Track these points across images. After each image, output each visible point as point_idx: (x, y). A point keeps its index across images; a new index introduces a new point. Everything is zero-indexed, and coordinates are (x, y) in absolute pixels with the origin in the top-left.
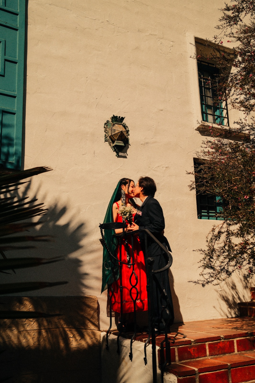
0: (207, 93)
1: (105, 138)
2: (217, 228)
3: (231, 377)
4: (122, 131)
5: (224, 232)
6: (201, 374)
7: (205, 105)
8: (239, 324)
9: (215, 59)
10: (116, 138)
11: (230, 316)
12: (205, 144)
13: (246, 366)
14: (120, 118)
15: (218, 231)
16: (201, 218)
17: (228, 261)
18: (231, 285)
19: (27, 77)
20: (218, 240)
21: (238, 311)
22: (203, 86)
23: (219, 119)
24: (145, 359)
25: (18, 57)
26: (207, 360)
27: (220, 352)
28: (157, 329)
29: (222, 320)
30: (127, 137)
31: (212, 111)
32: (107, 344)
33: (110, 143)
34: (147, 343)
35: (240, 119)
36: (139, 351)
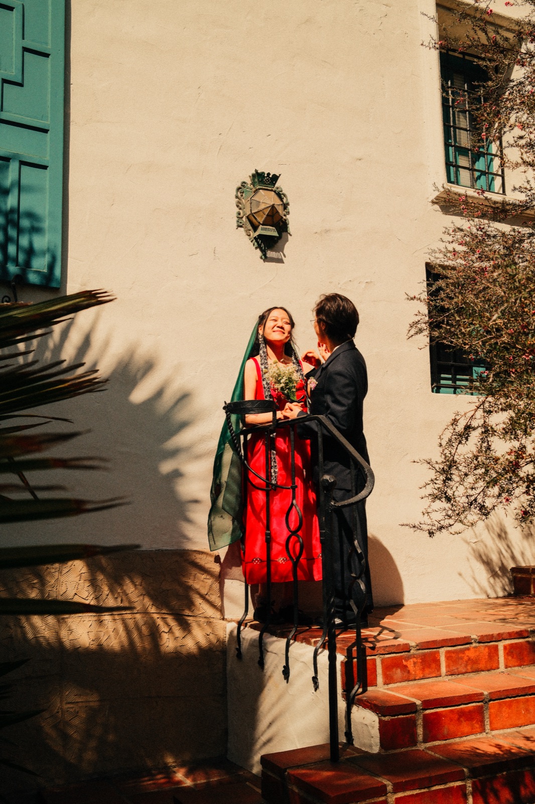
0: (459, 121)
1: (237, 219)
2: (463, 418)
3: (490, 718)
4: (274, 205)
5: (477, 428)
6: (428, 712)
7: (453, 148)
8: (512, 612)
9: (476, 48)
10: (261, 220)
11: (493, 595)
12: (450, 235)
13: (521, 698)
14: (271, 176)
15: (465, 424)
16: (438, 392)
17: (485, 487)
18: (497, 530)
19: (71, 86)
20: (463, 442)
21: (510, 584)
22: (451, 104)
23: (483, 178)
24: (315, 680)
25: (51, 43)
26: (441, 684)
27: (469, 667)
28: (341, 619)
29: (477, 602)
30: (284, 217)
31: (469, 161)
32: (238, 647)
33: (247, 231)
34: (320, 647)
35: (526, 181)
36: (302, 664)
